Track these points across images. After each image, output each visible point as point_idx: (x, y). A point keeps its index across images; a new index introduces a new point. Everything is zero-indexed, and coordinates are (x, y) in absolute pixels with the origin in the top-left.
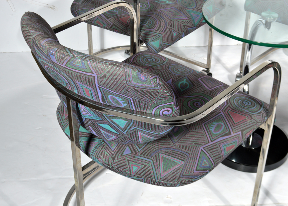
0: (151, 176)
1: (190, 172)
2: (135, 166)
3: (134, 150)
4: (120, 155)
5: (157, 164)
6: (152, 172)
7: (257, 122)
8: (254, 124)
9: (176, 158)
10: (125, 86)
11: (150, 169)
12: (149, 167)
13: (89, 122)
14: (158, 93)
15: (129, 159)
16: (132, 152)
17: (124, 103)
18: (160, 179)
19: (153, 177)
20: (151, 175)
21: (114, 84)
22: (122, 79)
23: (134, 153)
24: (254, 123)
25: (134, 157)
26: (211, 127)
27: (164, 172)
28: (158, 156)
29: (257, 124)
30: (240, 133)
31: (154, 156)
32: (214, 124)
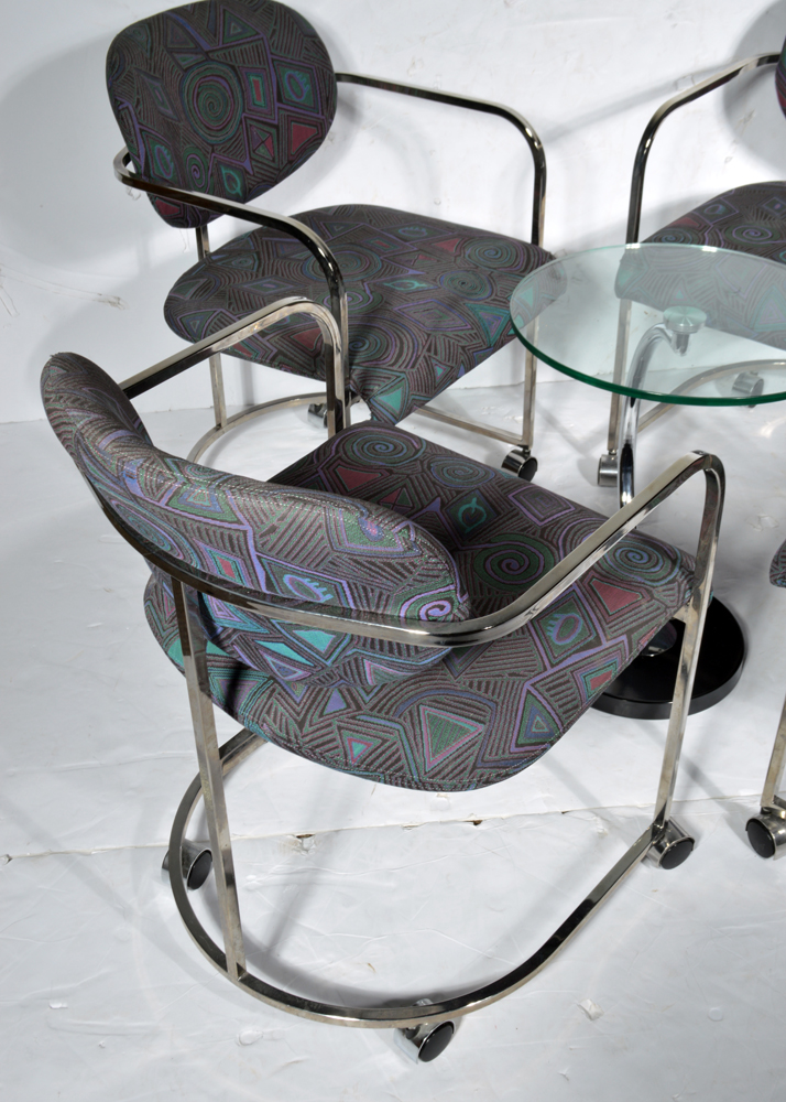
0: (402, 768)
1: (500, 752)
2: (359, 742)
3: (353, 698)
4: (317, 713)
5: (415, 736)
6: (403, 756)
7: (667, 607)
8: (658, 612)
9: (463, 716)
10: (328, 553)
11: (398, 750)
12: (395, 743)
13: (235, 637)
14: (415, 566)
15: (342, 724)
16: (349, 706)
17: (324, 593)
18: (426, 773)
19: (406, 767)
20: (400, 764)
21: (298, 549)
22: (318, 536)
23: (354, 707)
24: (658, 608)
25: (354, 718)
26: (549, 628)
27: (433, 756)
28: (416, 714)
29: (665, 611)
30: (624, 638)
31: (407, 712)
32: (556, 619)
